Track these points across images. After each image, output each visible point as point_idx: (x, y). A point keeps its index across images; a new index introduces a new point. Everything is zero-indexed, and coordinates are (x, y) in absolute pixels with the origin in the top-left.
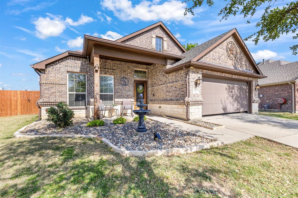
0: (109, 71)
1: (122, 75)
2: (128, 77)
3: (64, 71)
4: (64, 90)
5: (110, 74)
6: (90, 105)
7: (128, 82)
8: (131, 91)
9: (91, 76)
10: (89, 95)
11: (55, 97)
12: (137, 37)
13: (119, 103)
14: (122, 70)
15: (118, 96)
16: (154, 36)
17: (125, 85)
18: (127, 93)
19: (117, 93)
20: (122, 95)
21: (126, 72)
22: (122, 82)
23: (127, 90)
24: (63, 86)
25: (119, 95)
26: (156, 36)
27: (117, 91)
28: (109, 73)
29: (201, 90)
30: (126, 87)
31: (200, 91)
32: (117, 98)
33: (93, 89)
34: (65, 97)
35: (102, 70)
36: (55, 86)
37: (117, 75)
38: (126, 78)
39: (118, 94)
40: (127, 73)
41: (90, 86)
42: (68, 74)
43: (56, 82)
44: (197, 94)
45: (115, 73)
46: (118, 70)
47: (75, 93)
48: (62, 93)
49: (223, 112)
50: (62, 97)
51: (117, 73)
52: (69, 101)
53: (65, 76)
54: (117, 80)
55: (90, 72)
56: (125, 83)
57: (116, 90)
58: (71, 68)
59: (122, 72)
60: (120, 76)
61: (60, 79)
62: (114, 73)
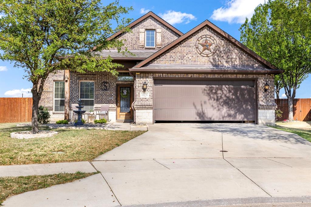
0: (89, 77)
1: (103, 80)
2: (109, 81)
3: (51, 81)
4: (51, 96)
5: (90, 80)
6: (71, 110)
7: (109, 87)
8: (113, 96)
9: (72, 83)
10: (71, 100)
11: (45, 103)
12: (120, 36)
13: (98, 109)
14: (103, 74)
15: (98, 102)
16: (143, 30)
17: (106, 90)
18: (108, 98)
19: (97, 98)
20: (102, 101)
21: (107, 76)
22: (103, 86)
23: (108, 96)
24: (50, 93)
25: (100, 101)
26: (146, 30)
27: (97, 97)
28: (89, 78)
29: (152, 94)
30: (107, 92)
31: (150, 95)
32: (97, 103)
33: (74, 95)
34: (52, 103)
35: (82, 77)
36: (45, 94)
37: (97, 80)
38: (106, 83)
39: (99, 99)
40: (109, 77)
41: (71, 93)
42: (54, 82)
43: (45, 90)
44: (146, 98)
45: (96, 78)
46: (99, 74)
47: (60, 99)
48: (49, 99)
49: (198, 119)
50: (49, 103)
51: (98, 78)
52: (55, 106)
53: (52, 85)
54: (98, 85)
55: (72, 79)
56: (106, 88)
57: (97, 95)
58: (57, 77)
59: (103, 76)
60: (100, 81)
61: (48, 87)
62: (94, 78)
